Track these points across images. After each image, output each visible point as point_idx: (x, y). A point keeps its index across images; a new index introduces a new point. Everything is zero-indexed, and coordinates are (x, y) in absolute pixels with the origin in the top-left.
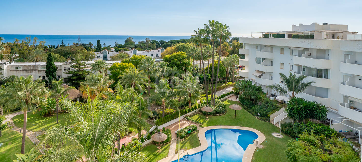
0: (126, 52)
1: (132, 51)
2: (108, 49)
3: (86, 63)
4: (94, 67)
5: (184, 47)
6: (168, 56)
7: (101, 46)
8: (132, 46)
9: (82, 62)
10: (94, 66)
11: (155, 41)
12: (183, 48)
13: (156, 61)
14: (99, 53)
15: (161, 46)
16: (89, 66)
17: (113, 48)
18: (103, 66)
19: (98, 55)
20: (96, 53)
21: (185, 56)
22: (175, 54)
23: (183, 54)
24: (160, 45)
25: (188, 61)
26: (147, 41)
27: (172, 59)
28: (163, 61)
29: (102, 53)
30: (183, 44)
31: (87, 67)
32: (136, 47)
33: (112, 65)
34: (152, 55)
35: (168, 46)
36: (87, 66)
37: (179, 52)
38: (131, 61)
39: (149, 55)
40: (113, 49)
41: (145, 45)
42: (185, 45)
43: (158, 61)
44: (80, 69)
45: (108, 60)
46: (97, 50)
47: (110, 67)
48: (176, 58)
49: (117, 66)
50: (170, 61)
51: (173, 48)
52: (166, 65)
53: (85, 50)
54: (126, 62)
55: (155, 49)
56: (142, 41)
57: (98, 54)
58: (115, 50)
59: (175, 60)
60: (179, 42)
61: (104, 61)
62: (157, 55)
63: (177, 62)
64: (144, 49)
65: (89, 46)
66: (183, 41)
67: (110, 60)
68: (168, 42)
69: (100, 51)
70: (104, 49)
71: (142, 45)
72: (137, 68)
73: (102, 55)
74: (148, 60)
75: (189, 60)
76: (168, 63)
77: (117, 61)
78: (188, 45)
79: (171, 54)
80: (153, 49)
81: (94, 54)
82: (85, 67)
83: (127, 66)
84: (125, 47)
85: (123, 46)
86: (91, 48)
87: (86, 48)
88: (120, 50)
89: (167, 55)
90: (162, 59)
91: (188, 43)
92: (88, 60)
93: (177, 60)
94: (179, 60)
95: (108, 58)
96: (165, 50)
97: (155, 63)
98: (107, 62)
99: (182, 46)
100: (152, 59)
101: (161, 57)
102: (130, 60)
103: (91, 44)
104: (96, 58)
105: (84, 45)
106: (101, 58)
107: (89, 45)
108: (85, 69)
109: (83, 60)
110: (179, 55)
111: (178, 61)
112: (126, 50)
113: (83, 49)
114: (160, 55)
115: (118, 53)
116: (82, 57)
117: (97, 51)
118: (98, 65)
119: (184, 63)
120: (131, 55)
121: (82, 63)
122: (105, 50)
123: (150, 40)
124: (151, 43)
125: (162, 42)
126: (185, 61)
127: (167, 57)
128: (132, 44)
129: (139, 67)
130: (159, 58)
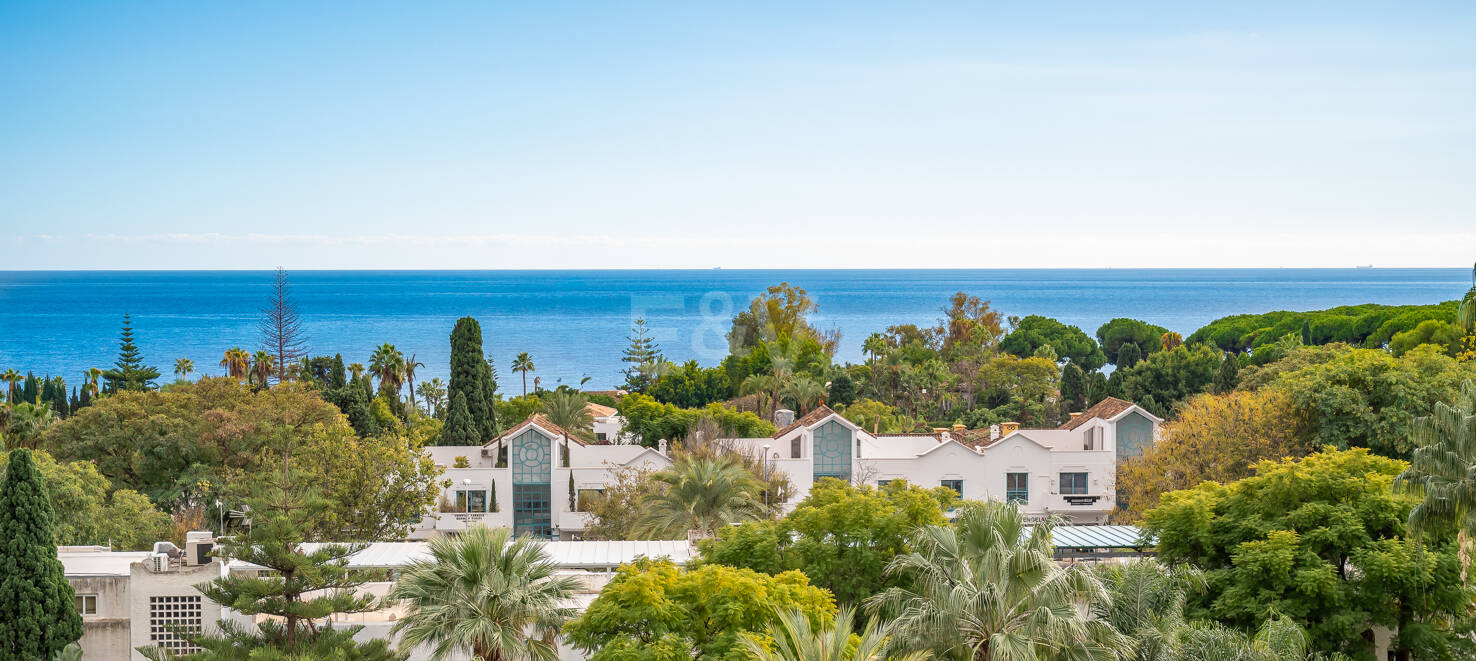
0: (741, 445)
1: (806, 433)
2: (559, 420)
3: (355, 561)
4: (425, 600)
5: (1379, 396)
6: (1200, 498)
7: (489, 388)
8: (805, 385)
9: (310, 548)
10: (429, 588)
11: (1054, 331)
12: (1376, 404)
13: (1060, 553)
14: (472, 453)
15: (1114, 388)
16: (380, 590)
17: (606, 400)
18: (516, 595)
19: (469, 480)
20: (443, 456)
21: (1394, 499)
22: (1274, 470)
23: (1374, 477)
24: (1108, 370)
25: (1433, 558)
26: (958, 331)
27: (1249, 535)
28: (1138, 550)
29: (502, 462)
30: (1366, 357)
31: (361, 607)
32: (842, 392)
33: (601, 581)
34: (1018, 484)
35: (1196, 380)
36: (359, 593)
37: (1329, 461)
38: (804, 551)
39: (984, 487)
40: (609, 421)
41: (941, 368)
42: (1400, 367)
43: (1087, 551)
44: (291, 623)
45: (568, 535)
46: (452, 425)
47: (583, 604)
48: (1288, 526)
49: (662, 605)
50: (1221, 557)
51: (1253, 403)
52: (1180, 598)
53: (342, 421)
54: (744, 555)
55: (1053, 420)
56: (910, 333)
57: (462, 464)
58: (634, 426)
59: (1281, 545)
60: (1320, 334)
61: (530, 542)
62: (1074, 484)
63: (1301, 572)
64: (933, 418)
65: (375, 384)
66: (1365, 330)
67: (580, 536)
68: (1200, 337)
69: (486, 438)
70: (518, 413)
71: (906, 368)
72: (859, 626)
73: (504, 482)
74: (977, 536)
75: (1440, 543)
76: (1198, 575)
77: (653, 550)
78: (1433, 370)
79: (1237, 471)
80: (1025, 419)
81: (428, 469)
82: (345, 606)
83: (760, 597)
84: (729, 394)
85: (710, 380)
86: (397, 408)
87: (344, 404)
88: (677, 433)
89: (1182, 481)
90: (1129, 535)
91: (1434, 353)
92: (369, 531)
93: (1302, 545)
94: (1326, 550)
95: (562, 515)
96: (1160, 433)
97: (1055, 572)
98: (557, 552)
99: (1355, 382)
100: (1027, 533)
101: (1123, 510)
102: (784, 539)
103: (390, 368)
104: (445, 509)
105: (325, 372)
106: (494, 508)
107: (376, 370)
108: (341, 621)
109: (328, 532)
110: (1329, 494)
111: (1310, 554)
112: (744, 431)
113: (323, 417)
114: (1103, 487)
115: (658, 462)
116: (314, 497)
117: (452, 436)
118: (472, 581)
119: (1380, 582)
120: (800, 478)
121: (317, 559)
122: (536, 422)
123: (991, 321)
124: (1008, 345)
125: (1126, 342)
126: (1394, 555)
127: (1188, 515)
128: (808, 360)
129: (885, 615)
130: (1093, 520)
